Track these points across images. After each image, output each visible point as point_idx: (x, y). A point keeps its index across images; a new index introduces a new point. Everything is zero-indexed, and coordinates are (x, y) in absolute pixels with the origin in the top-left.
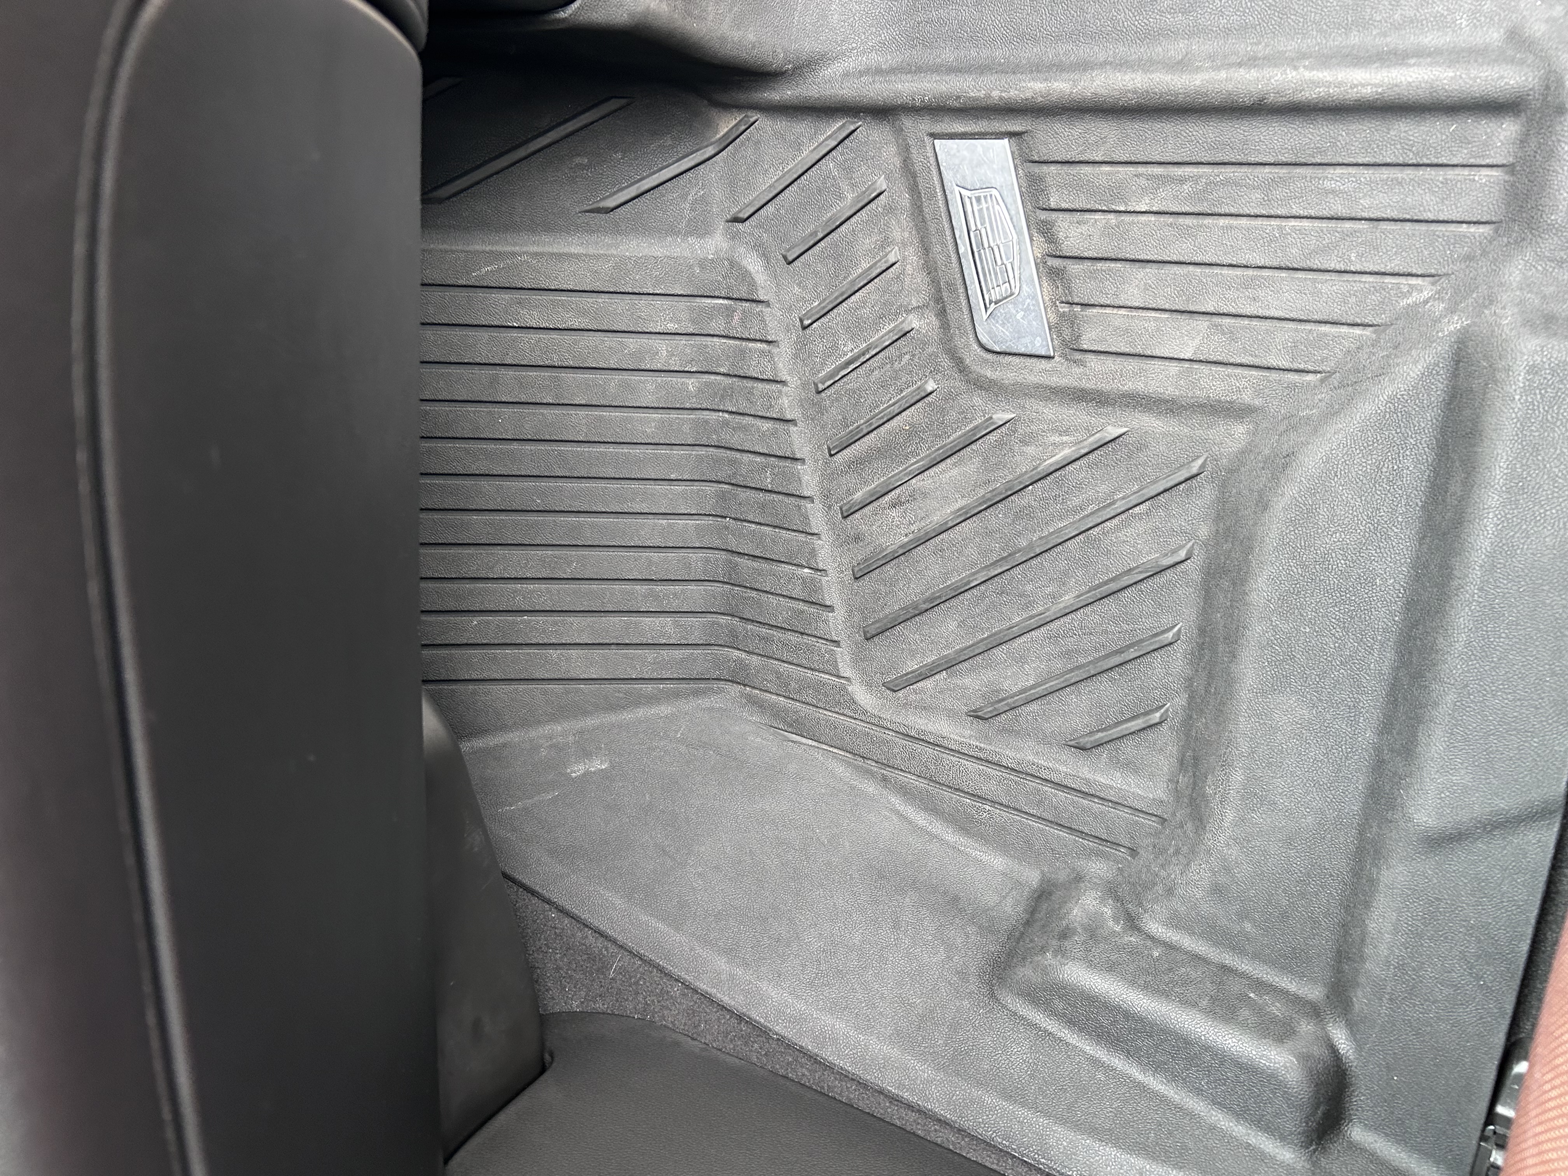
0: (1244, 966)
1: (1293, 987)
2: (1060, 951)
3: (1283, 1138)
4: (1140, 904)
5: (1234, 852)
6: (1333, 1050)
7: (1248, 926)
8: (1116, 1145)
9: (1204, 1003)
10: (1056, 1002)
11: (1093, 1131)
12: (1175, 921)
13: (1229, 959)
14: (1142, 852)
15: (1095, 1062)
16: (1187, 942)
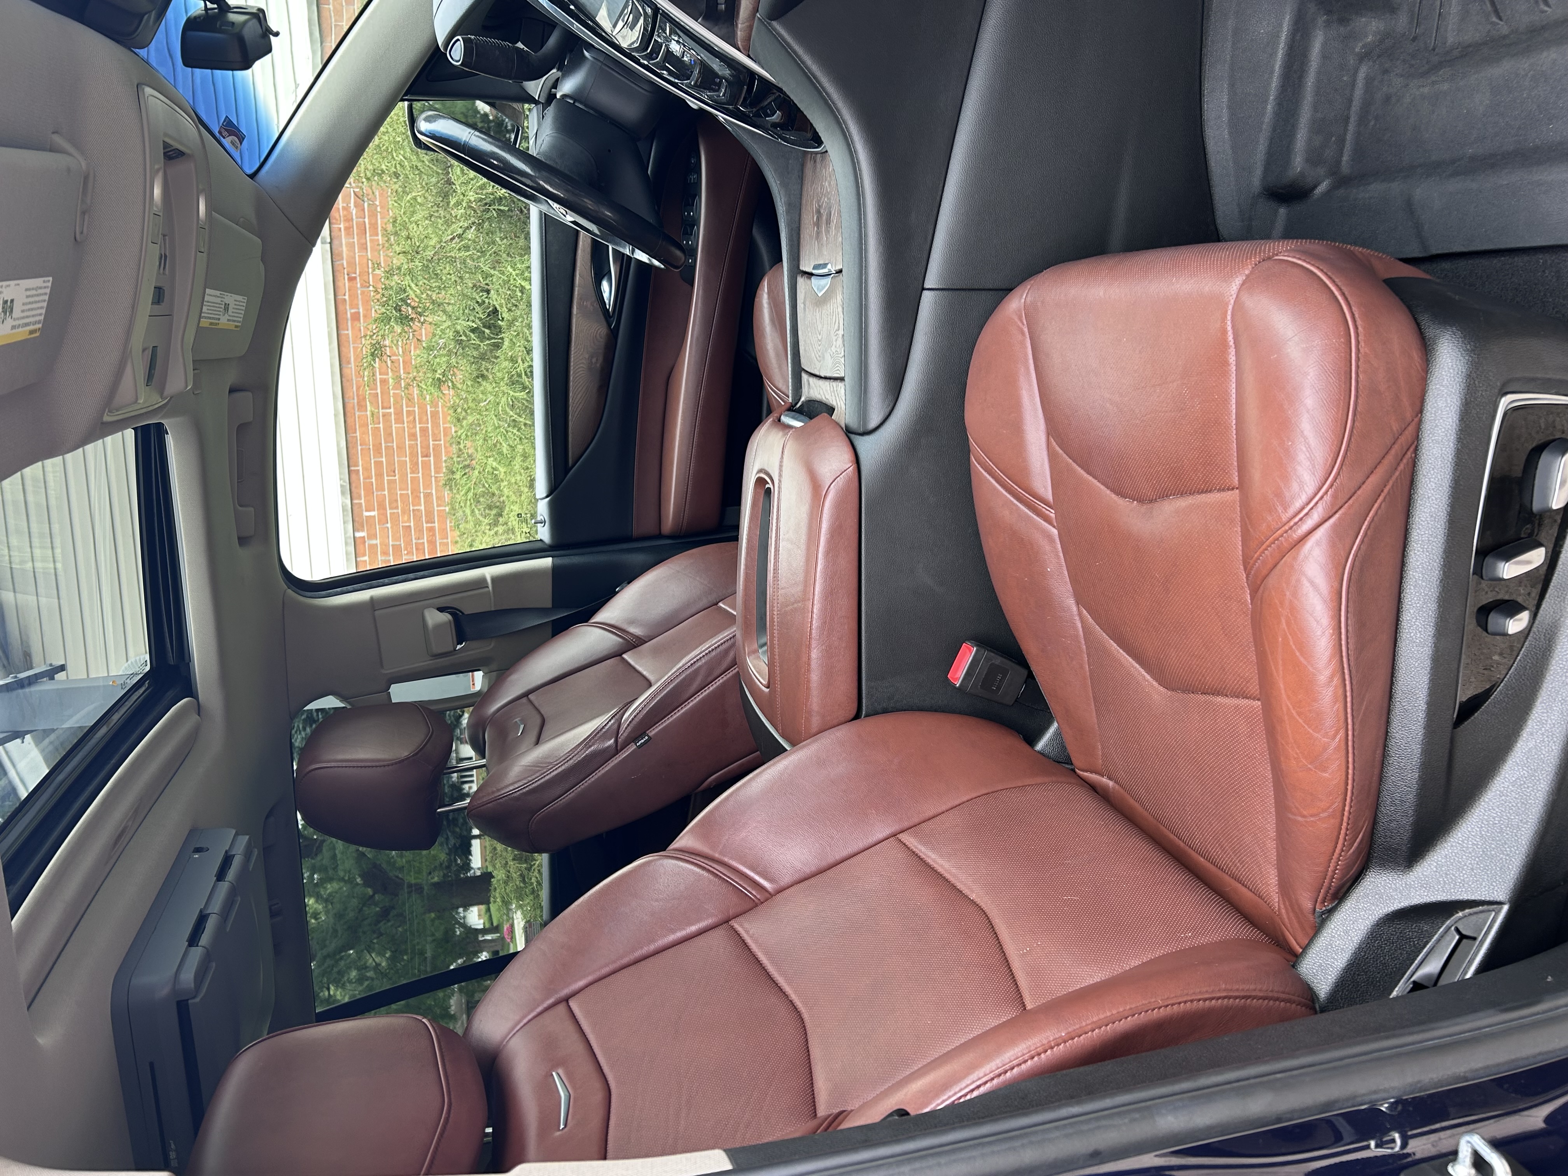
0: (1351, 127)
1: (1345, 158)
2: (1328, 24)
3: (1264, 177)
4: (1379, 56)
5: (1407, 100)
6: (1315, 187)
7: (1372, 123)
8: (1229, 100)
9: (1319, 115)
10: (1299, 34)
11: (1232, 85)
12: (1369, 81)
13: (1353, 119)
14: (1415, 44)
15: (1272, 72)
16: (1358, 93)
